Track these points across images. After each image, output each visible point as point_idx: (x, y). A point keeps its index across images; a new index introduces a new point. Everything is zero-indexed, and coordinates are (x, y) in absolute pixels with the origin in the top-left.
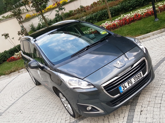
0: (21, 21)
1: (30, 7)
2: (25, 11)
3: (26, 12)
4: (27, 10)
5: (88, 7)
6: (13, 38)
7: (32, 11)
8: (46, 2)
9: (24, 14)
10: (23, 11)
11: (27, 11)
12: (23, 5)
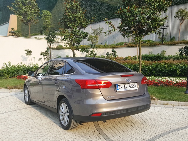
6: (34, 58)
10: (58, 40)
11: (61, 41)
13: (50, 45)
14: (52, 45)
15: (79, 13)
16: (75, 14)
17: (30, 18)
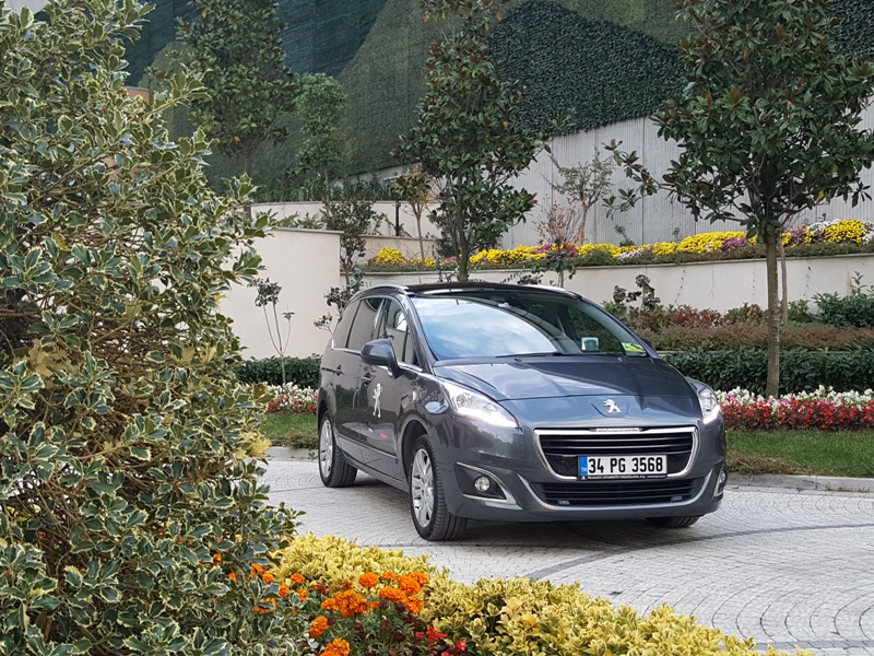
0: (349, 260)
1: (418, 217)
2: (384, 229)
3: (385, 234)
4: (398, 228)
5: (713, 317)
6: (288, 316)
7: (421, 239)
8: (504, 218)
9: (375, 242)
10: (378, 226)
11: (394, 232)
12: (386, 198)
13: (349, 253)
14: (356, 253)
15: (495, 105)
16: (476, 113)
17: (254, 125)
